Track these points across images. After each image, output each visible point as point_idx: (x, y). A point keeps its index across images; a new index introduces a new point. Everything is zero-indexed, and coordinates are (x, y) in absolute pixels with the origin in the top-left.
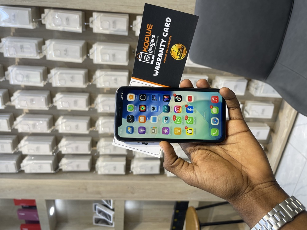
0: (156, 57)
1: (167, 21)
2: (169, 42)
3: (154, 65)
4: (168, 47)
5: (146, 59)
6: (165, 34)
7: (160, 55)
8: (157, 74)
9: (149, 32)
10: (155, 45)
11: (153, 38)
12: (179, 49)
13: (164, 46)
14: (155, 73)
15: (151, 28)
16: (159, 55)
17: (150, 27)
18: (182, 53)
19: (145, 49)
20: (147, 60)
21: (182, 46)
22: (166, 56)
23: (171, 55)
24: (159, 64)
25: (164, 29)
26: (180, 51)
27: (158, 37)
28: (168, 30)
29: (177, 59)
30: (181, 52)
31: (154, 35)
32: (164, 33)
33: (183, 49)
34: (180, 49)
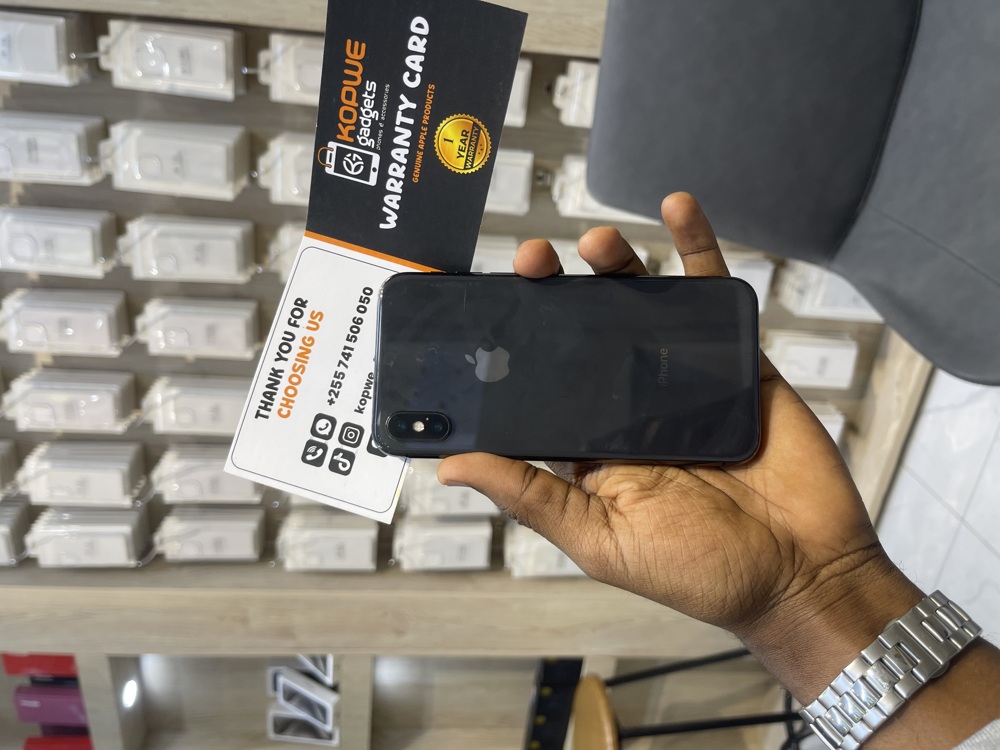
0: (386, 160)
1: (413, 28)
2: (428, 108)
3: (380, 190)
4: (425, 126)
5: (350, 168)
6: (412, 79)
7: (400, 154)
8: (391, 222)
9: (355, 69)
10: (380, 116)
11: (370, 93)
12: (464, 133)
13: (411, 121)
14: (383, 218)
15: (359, 53)
16: (394, 153)
17: (355, 52)
18: (475, 149)
19: (345, 131)
20: (355, 171)
21: (475, 124)
22: (419, 159)
23: (438, 154)
24: (398, 187)
25: (408, 60)
26: (467, 142)
27: (387, 90)
28: (421, 64)
29: (457, 171)
30: (470, 145)
31: (373, 83)
32: (407, 75)
33: (479, 132)
34: (469, 135)
